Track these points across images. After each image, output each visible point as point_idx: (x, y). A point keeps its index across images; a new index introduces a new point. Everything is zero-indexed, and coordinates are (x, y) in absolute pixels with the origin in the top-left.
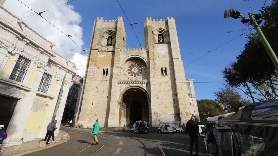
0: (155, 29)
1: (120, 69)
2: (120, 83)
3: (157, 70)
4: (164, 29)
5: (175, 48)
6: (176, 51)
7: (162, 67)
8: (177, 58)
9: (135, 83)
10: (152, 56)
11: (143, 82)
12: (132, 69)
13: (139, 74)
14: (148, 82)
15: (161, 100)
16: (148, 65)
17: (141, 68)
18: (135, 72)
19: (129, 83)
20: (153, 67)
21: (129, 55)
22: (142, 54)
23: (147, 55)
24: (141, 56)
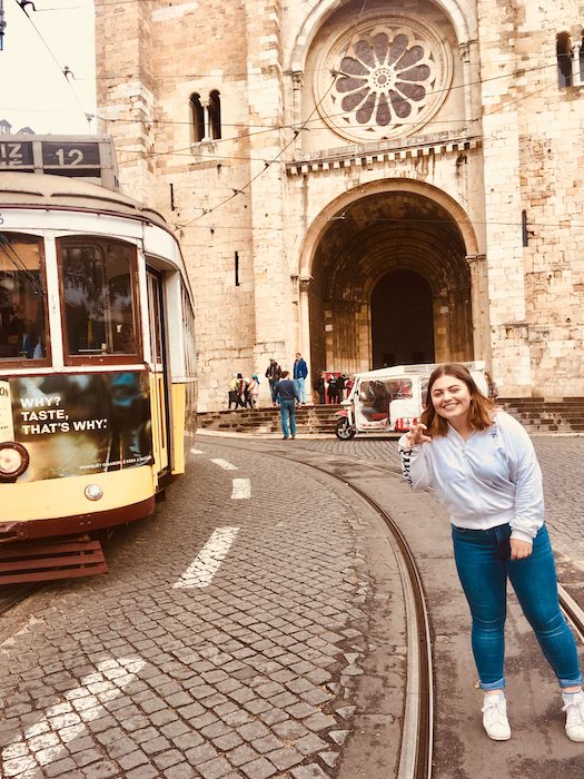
1: (287, 80)
2: (299, 169)
3: (525, 59)
7: (560, 30)
9: (386, 158)
11: (438, 149)
12: (365, 77)
13: (410, 101)
14: (467, 145)
15: (549, 248)
16: (467, 26)
17: (425, 60)
18: (383, 94)
19: (347, 163)
20: (501, 34)
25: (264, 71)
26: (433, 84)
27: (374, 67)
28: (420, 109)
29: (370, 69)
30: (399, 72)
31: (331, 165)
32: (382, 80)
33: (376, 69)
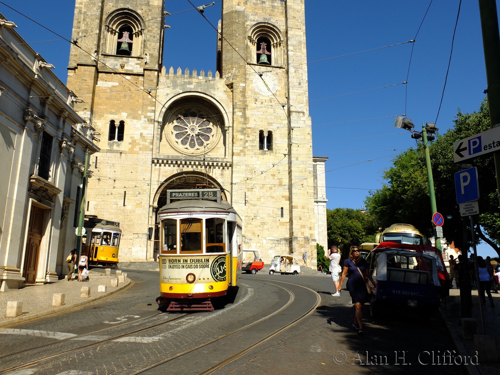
0: (251, 21)
1: (156, 124)
2: (158, 161)
3: (248, 137)
4: (274, 26)
5: (298, 84)
6: (300, 92)
7: (260, 129)
8: (300, 110)
9: (195, 163)
10: (241, 99)
11: (215, 164)
12: (186, 127)
13: (203, 140)
14: (226, 164)
15: (253, 207)
16: (229, 121)
17: (210, 126)
18: (193, 135)
19: (179, 162)
20: (241, 128)
21: (180, 89)
22: (214, 91)
23: (226, 94)
24: (213, 96)
25: (148, 120)
26: (213, 136)
28: (207, 145)
29: (188, 124)
30: (200, 128)
31: (172, 162)
32: (193, 130)
33: (191, 125)
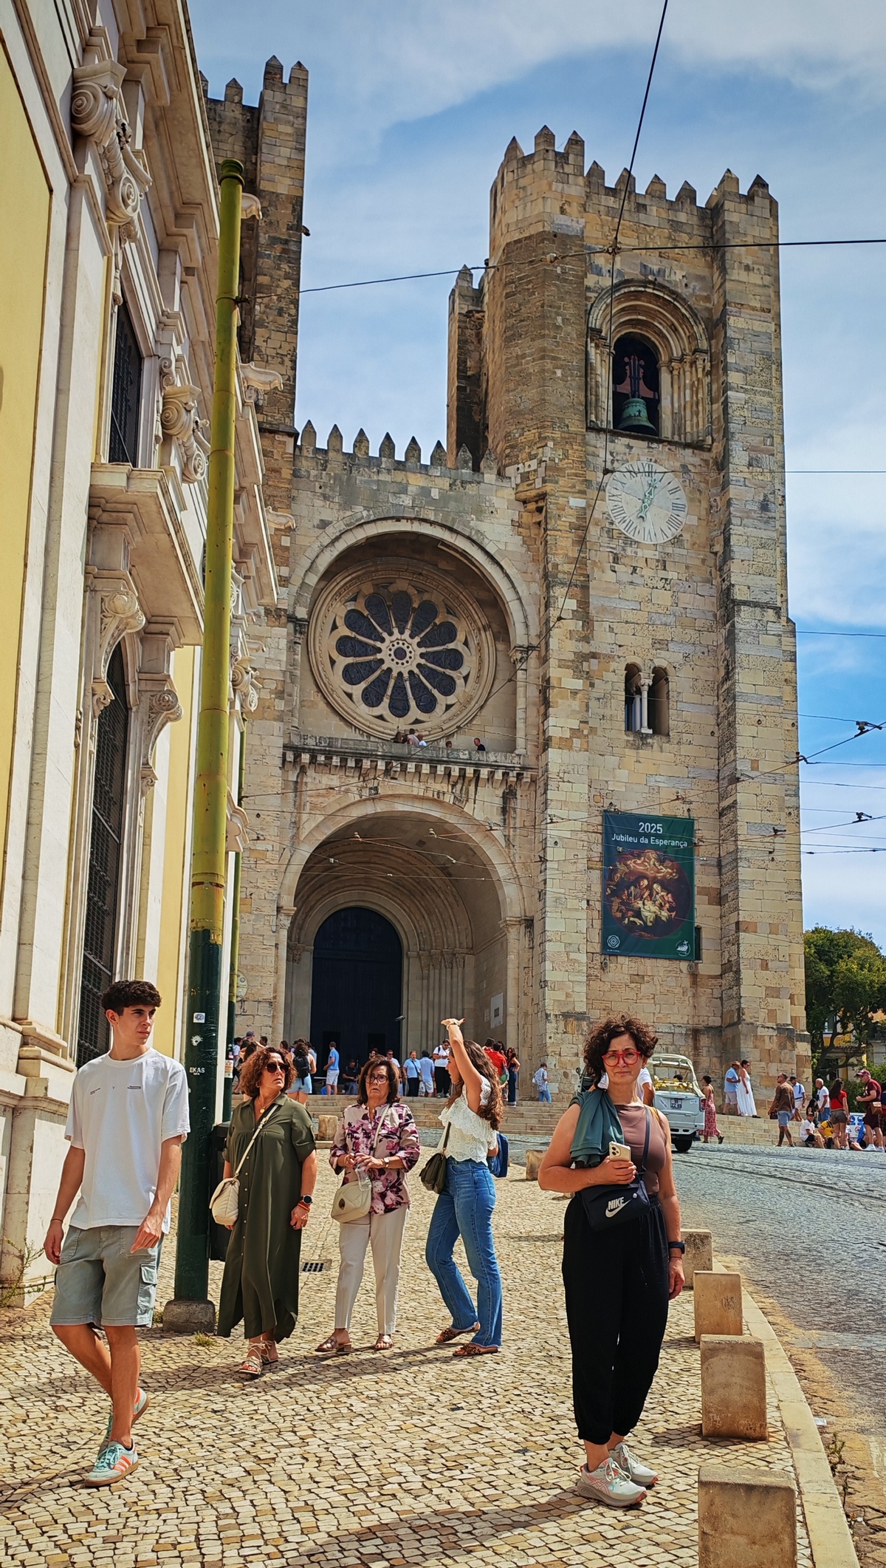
3: (592, 685)
4: (677, 296)
5: (757, 507)
7: (630, 660)
8: (764, 599)
11: (484, 772)
12: (378, 644)
13: (435, 692)
14: (519, 776)
16: (527, 626)
17: (456, 645)
18: (400, 674)
19: (366, 764)
20: (575, 653)
21: (366, 508)
22: (477, 519)
23: (520, 534)
24: (475, 538)
25: (268, 612)
26: (466, 678)
27: (391, 634)
28: (448, 707)
29: (385, 635)
30: (423, 650)
31: (344, 761)
32: (400, 654)
33: (393, 638)
